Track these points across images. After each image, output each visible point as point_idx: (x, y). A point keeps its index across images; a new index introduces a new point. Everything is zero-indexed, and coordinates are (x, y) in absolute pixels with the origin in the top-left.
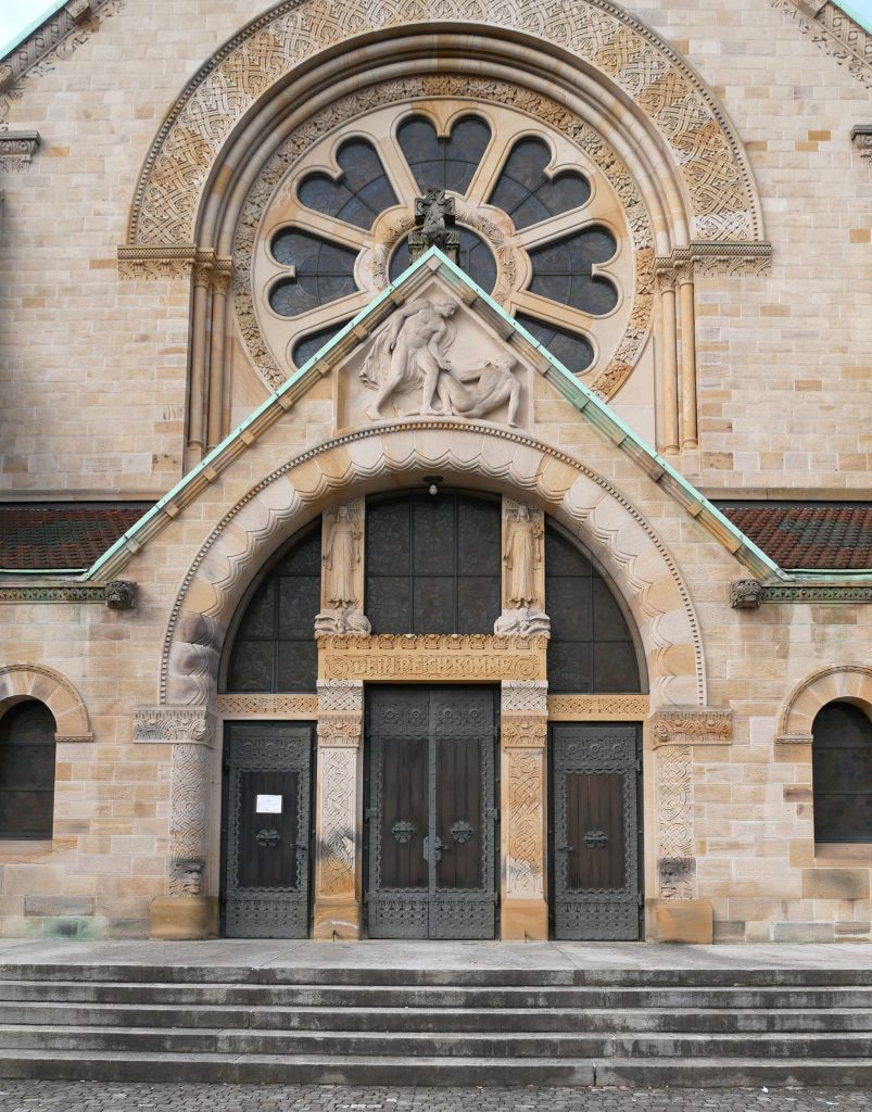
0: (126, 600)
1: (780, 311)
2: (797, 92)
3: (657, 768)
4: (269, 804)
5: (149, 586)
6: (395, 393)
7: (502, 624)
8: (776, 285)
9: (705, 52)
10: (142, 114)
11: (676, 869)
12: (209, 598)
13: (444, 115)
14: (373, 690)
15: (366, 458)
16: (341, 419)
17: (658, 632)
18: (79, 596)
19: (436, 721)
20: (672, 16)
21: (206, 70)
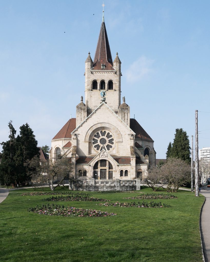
0: (90, 165)
1: (123, 145)
2: (124, 131)
3: (114, 173)
4: (96, 174)
5: (91, 165)
6: (101, 156)
7: (106, 166)
8: (123, 144)
9: (119, 129)
10: (85, 132)
11: (114, 177)
12: (93, 165)
13: (103, 131)
14: (101, 170)
15: (100, 159)
16: (99, 157)
17: (114, 167)
18: (87, 165)
19: (104, 171)
20: (117, 126)
21: (89, 129)
